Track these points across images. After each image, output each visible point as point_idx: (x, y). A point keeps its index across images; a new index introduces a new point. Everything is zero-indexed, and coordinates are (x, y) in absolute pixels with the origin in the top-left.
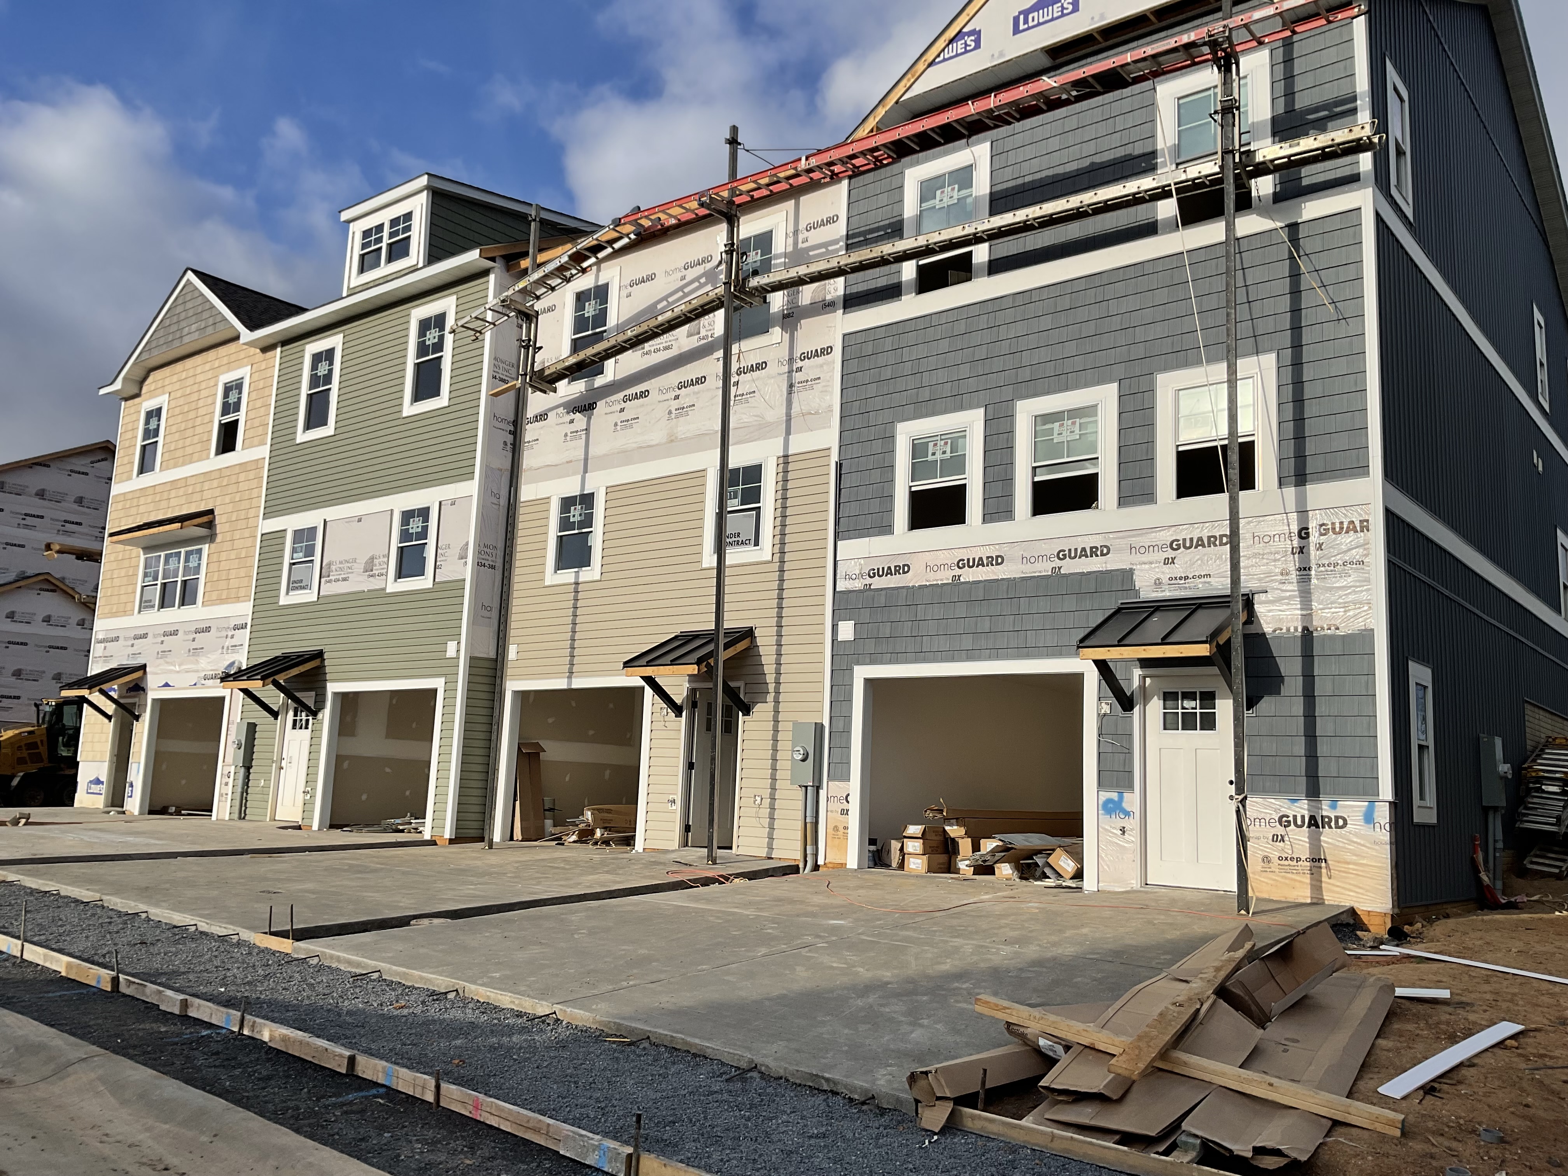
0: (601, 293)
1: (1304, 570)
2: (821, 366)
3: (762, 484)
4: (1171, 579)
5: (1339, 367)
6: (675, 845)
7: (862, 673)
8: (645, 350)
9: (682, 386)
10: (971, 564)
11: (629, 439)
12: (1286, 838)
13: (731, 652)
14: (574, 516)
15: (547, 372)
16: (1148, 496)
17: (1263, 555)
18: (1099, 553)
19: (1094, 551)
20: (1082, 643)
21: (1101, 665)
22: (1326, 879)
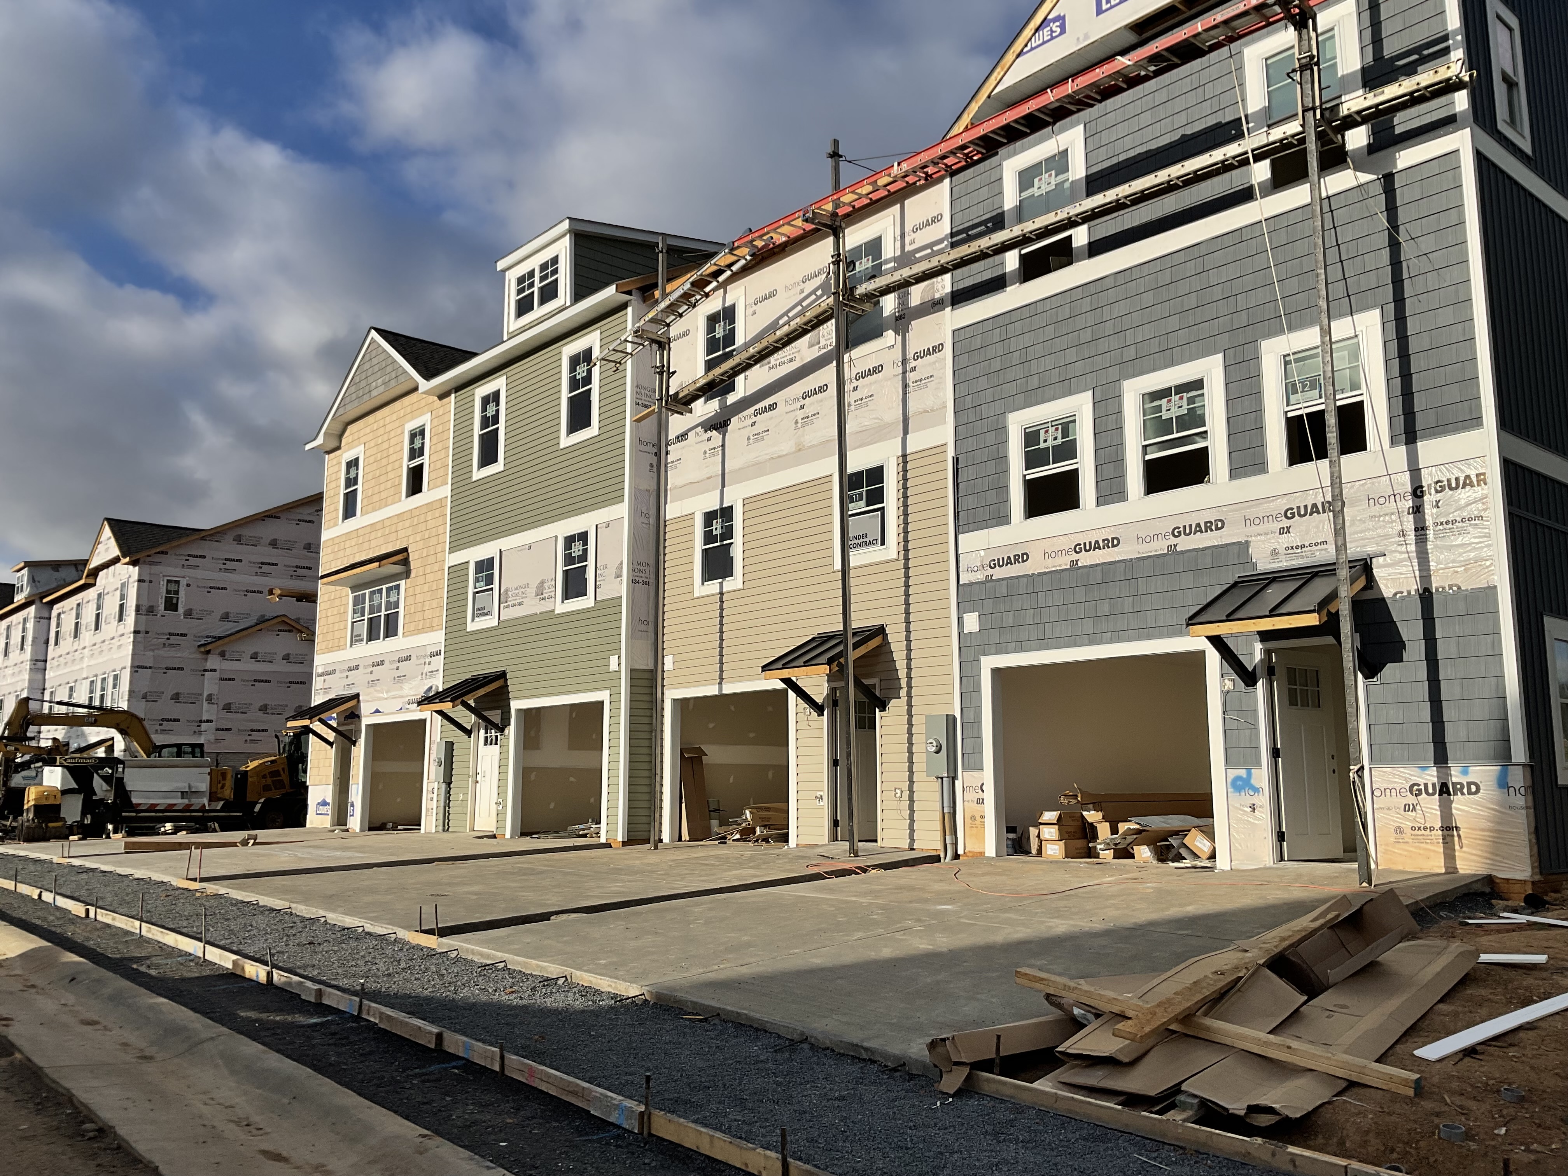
0: (729, 314)
1: (1421, 529)
2: (934, 363)
3: (884, 484)
4: (1287, 548)
5: (1446, 316)
6: (825, 840)
8: (771, 364)
9: (806, 396)
10: (1088, 548)
11: (762, 451)
12: (1418, 807)
13: (862, 650)
14: (716, 529)
15: (681, 395)
16: (1259, 467)
17: (1380, 516)
18: (1213, 528)
19: (1209, 526)
20: (1192, 620)
21: (1217, 641)
22: (1461, 847)
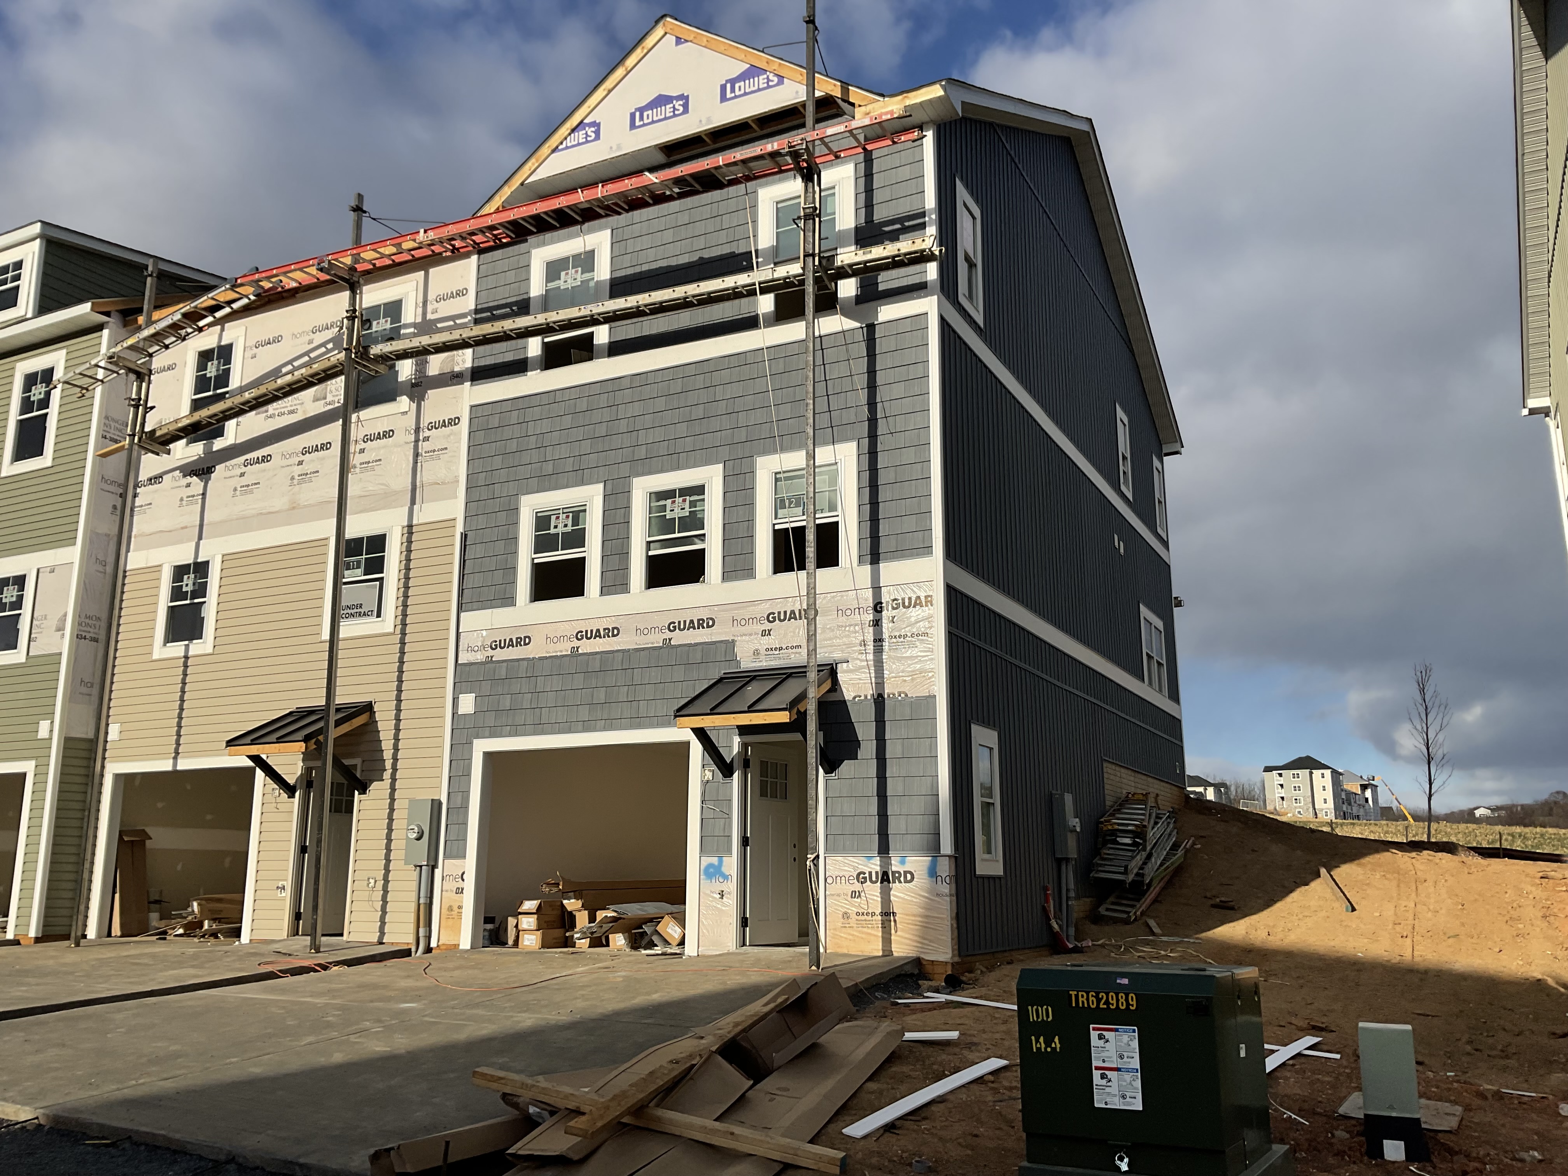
0: (225, 353)
1: (878, 641)
2: (448, 436)
3: (386, 554)
4: (767, 650)
6: (284, 935)
7: (481, 746)
8: (269, 414)
9: (306, 451)
10: (589, 636)
11: (250, 504)
12: (863, 894)
14: (187, 585)
16: (748, 572)
17: (846, 626)
18: (705, 625)
19: (701, 623)
20: (680, 712)
21: (700, 733)
22: (896, 932)
